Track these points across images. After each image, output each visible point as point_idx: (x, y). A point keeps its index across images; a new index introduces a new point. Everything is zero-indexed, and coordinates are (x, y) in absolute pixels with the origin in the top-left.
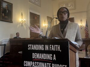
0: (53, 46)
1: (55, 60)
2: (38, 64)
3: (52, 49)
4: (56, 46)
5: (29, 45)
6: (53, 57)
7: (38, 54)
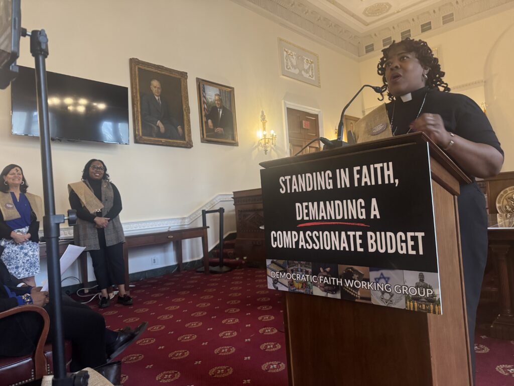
0: (365, 168)
1: (378, 217)
2: (318, 238)
3: (364, 180)
4: (378, 166)
5: (282, 178)
6: (368, 208)
7: (316, 203)
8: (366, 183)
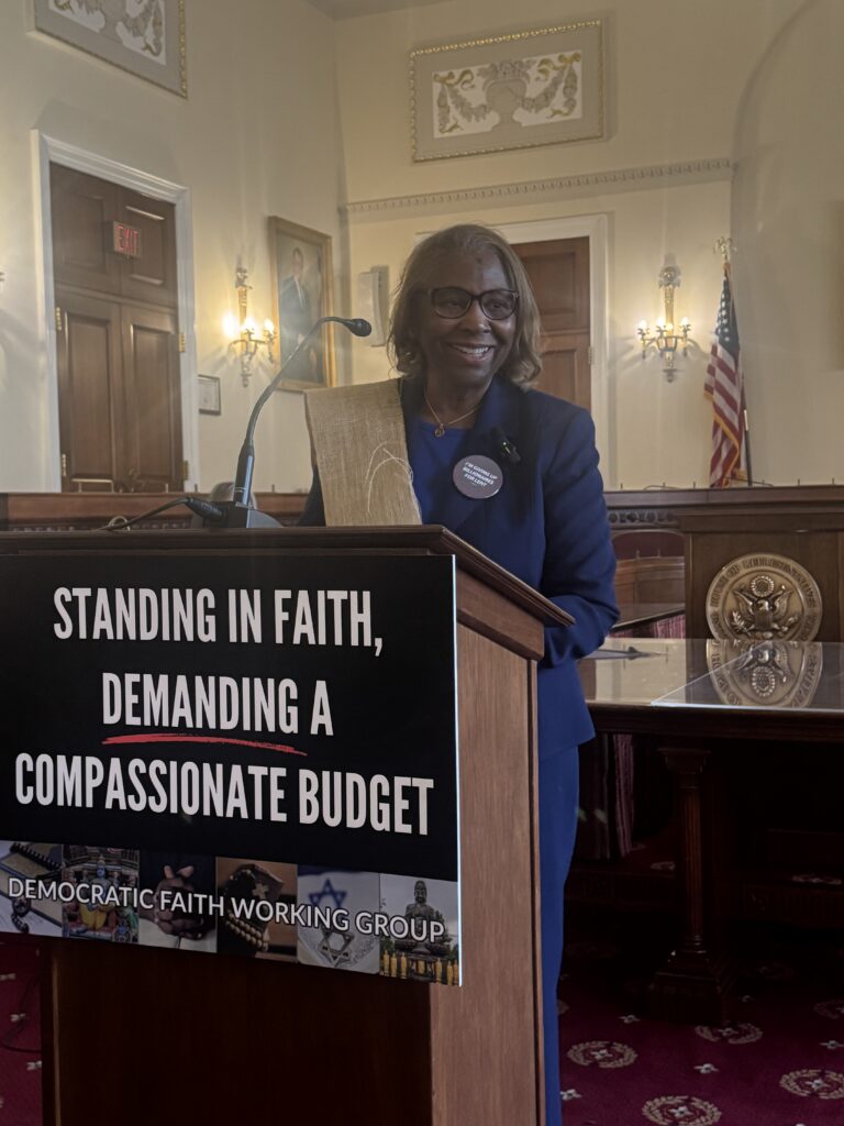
3: (299, 629)
5: (62, 592)
8: (304, 637)
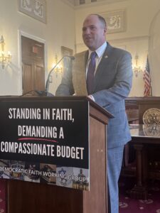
0: (58, 110)
1: (63, 138)
2: (30, 147)
4: (65, 110)
5: (10, 109)
6: (58, 132)
7: (30, 127)
8: (58, 118)
